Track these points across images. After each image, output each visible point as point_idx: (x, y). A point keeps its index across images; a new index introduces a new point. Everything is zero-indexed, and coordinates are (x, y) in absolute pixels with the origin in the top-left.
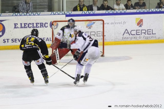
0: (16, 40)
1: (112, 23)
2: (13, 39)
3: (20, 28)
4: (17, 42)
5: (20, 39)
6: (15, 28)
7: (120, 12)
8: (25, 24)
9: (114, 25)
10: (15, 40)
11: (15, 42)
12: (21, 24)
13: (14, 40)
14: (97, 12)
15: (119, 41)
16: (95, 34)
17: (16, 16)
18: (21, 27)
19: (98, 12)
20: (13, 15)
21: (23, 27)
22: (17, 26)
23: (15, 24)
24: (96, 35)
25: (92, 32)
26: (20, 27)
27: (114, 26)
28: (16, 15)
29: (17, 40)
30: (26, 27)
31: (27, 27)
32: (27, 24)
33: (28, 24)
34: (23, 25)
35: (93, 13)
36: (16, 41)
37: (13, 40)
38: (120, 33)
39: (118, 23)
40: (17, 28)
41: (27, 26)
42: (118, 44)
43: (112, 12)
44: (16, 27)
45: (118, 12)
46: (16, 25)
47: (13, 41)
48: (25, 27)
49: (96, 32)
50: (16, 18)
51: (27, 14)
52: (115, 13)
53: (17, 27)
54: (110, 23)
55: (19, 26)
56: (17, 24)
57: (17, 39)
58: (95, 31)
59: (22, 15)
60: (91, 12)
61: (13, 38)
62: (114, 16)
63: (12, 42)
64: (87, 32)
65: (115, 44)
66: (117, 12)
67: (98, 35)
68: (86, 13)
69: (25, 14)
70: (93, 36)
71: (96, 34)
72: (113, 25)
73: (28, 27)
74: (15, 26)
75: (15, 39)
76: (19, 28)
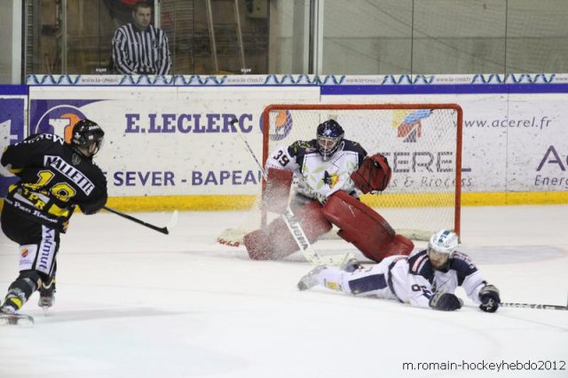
0: (131, 176)
1: (496, 124)
2: (122, 173)
3: (147, 131)
4: (134, 185)
5: (148, 174)
6: (129, 130)
7: (530, 81)
8: (165, 117)
9: (504, 129)
10: (128, 178)
11: (128, 184)
12: (153, 117)
13: (124, 177)
14: (442, 80)
15: (522, 192)
16: (432, 161)
17: (134, 85)
18: (152, 130)
19: (446, 80)
20: (122, 81)
21: (159, 130)
22: (137, 123)
23: (129, 117)
24: (433, 167)
25: (419, 154)
26: (147, 127)
27: (504, 132)
28: (133, 82)
29: (134, 179)
30: (170, 127)
31: (174, 127)
32: (173, 117)
33: (177, 118)
34: (159, 122)
35: (425, 81)
36: (131, 182)
37: (119, 176)
38: (528, 163)
39: (521, 124)
40: (137, 130)
41: (175, 123)
42: (517, 202)
43: (498, 78)
44: (134, 127)
45: (520, 80)
46: (134, 119)
47: (121, 180)
48: (166, 130)
49: (435, 156)
50: (132, 94)
51: (174, 79)
52: (509, 85)
53: (138, 127)
54: (489, 123)
55: (144, 123)
56: (137, 117)
57: (134, 173)
58: (432, 152)
59: (155, 81)
60: (416, 80)
61: (121, 171)
62: (505, 95)
63: (115, 184)
64: (402, 154)
65: (506, 203)
66: (518, 80)
67: (443, 166)
68: (397, 80)
69: (168, 81)
70: (423, 168)
71: (435, 161)
72: (500, 130)
73: (177, 128)
74: (130, 123)
75: (128, 174)
76: (143, 131)
